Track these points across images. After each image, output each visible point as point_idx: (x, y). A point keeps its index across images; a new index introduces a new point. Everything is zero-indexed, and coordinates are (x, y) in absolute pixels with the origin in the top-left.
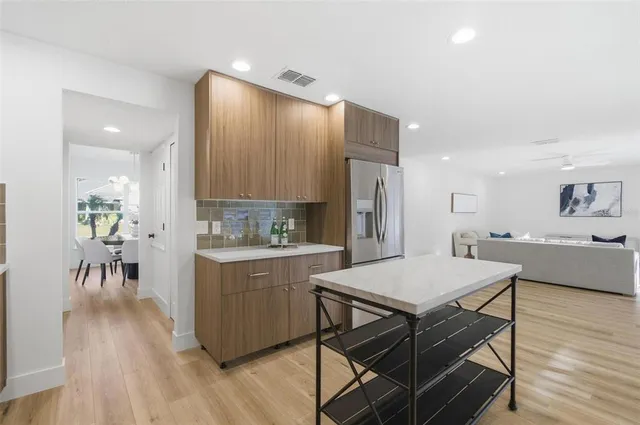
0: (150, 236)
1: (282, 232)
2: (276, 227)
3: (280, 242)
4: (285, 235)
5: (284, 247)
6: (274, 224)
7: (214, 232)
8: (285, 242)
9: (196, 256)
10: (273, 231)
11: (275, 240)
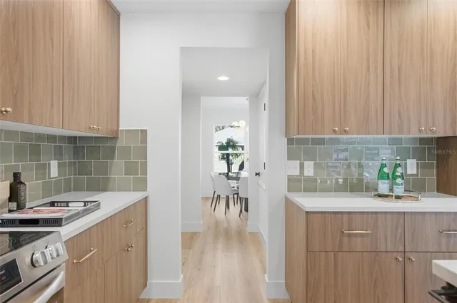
0: (256, 174)
1: (395, 178)
2: (386, 170)
3: (391, 190)
4: (399, 181)
5: (398, 197)
6: (383, 166)
7: (306, 173)
8: (399, 190)
9: (287, 199)
10: (382, 176)
11: (383, 187)
